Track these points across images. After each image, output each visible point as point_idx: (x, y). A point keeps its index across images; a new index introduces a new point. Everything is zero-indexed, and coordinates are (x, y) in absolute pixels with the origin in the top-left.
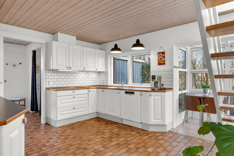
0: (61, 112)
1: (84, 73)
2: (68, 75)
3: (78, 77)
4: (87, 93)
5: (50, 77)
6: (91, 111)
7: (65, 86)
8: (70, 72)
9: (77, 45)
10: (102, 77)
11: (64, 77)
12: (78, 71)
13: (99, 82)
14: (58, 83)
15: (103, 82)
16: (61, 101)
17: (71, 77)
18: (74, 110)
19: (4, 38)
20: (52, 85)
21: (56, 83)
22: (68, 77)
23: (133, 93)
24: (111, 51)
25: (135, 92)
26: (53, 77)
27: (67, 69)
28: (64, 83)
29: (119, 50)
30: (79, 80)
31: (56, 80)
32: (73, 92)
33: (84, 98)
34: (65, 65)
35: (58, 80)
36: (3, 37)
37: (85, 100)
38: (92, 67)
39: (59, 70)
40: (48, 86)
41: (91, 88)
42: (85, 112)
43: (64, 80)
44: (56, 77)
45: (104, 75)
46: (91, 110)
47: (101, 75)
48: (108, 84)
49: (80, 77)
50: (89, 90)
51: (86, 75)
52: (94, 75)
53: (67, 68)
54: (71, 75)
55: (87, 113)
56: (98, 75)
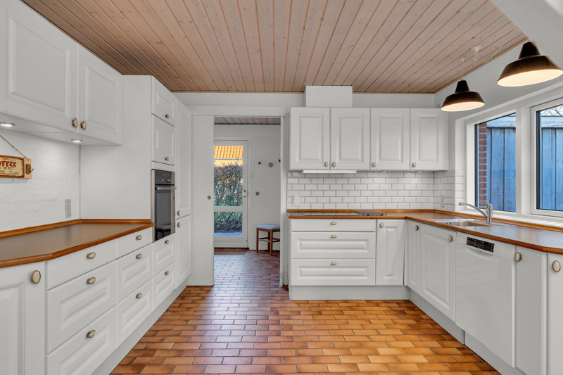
0: (300, 267)
1: (381, 175)
2: (339, 181)
3: (364, 187)
4: (375, 230)
5: (295, 187)
6: (385, 280)
7: (332, 207)
8: (344, 176)
9: (355, 106)
10: (441, 187)
11: (327, 187)
12: (355, 172)
13: (431, 199)
14: (314, 200)
15: (442, 200)
16: (301, 244)
17: (345, 187)
18: (334, 270)
19: (216, 118)
20: (299, 204)
21: (308, 200)
22: (339, 187)
23: (489, 247)
24: (443, 106)
25: (497, 245)
26: (302, 187)
27: (325, 168)
28: (327, 200)
29: (474, 97)
30: (370, 193)
31: (308, 193)
32: (332, 224)
33: (364, 243)
34: (320, 158)
35: (314, 193)
36: (213, 118)
37: (365, 247)
38: (400, 158)
39: (305, 172)
40: (291, 207)
41: (389, 215)
42: (366, 278)
43: (327, 193)
44: (308, 187)
45: (444, 180)
46: (386, 278)
47: (437, 181)
48: (454, 208)
49: (370, 187)
50: (380, 221)
51: (388, 181)
52: (413, 182)
53: (325, 166)
54: (345, 181)
55: (373, 284)
56: (431, 181)
